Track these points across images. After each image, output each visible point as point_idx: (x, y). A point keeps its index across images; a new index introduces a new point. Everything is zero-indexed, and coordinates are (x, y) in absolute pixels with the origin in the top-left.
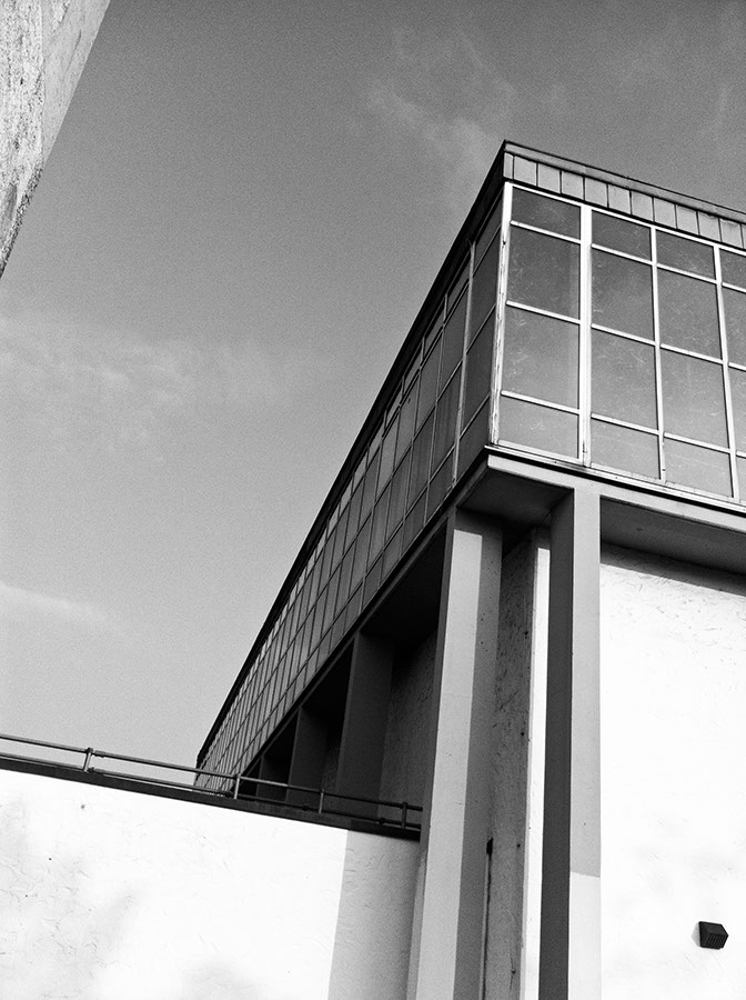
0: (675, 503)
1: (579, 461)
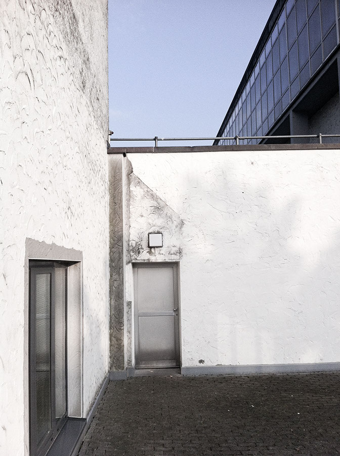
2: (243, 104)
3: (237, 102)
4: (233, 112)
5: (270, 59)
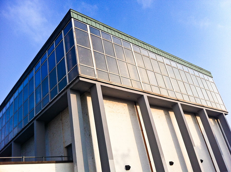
0: (113, 86)
1: (96, 78)
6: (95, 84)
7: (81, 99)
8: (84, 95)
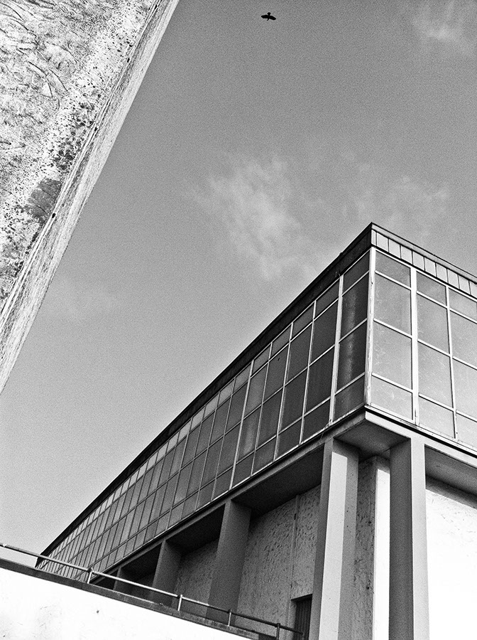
1: (413, 422)
2: (113, 503)
3: (107, 497)
4: (98, 506)
5: (160, 466)
6: (408, 440)
7: (360, 473)
8: (371, 464)
